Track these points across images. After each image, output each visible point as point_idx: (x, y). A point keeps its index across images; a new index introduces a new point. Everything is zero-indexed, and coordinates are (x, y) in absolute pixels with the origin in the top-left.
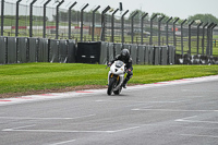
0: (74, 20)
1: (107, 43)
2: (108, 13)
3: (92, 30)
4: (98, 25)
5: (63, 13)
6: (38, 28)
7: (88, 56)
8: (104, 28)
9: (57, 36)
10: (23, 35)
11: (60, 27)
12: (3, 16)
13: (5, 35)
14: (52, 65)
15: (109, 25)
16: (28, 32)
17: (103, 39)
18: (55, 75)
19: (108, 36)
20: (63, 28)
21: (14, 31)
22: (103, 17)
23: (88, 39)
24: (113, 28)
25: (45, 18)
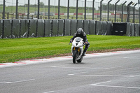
0: (111, 10)
1: (131, 23)
2: (131, 5)
3: (121, 16)
4: (125, 13)
5: (104, 6)
6: (89, 14)
7: (119, 31)
8: (129, 15)
9: (101, 19)
10: (81, 18)
11: (103, 14)
12: (68, 7)
13: (70, 18)
14: (97, 36)
15: (131, 13)
16: (83, 17)
17: (128, 21)
18: (99, 42)
19: (131, 19)
20: (104, 14)
21: (75, 16)
22: (128, 8)
23: (119, 21)
24: (134, 14)
25: (93, 9)
